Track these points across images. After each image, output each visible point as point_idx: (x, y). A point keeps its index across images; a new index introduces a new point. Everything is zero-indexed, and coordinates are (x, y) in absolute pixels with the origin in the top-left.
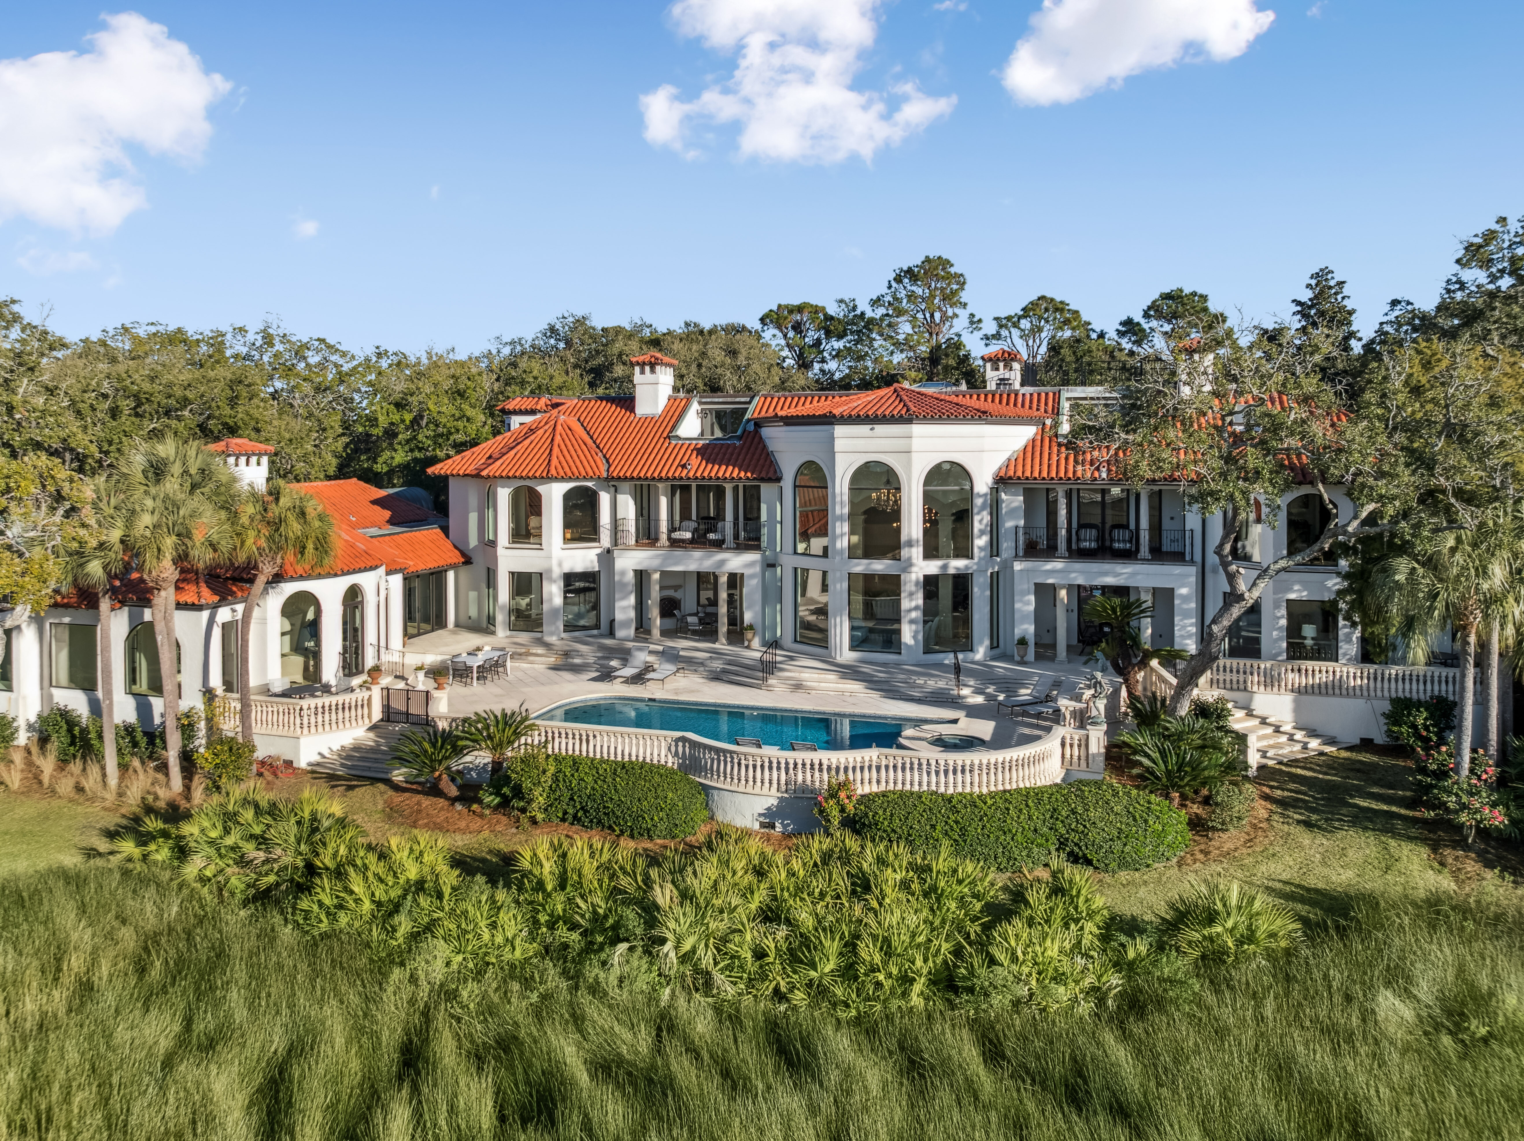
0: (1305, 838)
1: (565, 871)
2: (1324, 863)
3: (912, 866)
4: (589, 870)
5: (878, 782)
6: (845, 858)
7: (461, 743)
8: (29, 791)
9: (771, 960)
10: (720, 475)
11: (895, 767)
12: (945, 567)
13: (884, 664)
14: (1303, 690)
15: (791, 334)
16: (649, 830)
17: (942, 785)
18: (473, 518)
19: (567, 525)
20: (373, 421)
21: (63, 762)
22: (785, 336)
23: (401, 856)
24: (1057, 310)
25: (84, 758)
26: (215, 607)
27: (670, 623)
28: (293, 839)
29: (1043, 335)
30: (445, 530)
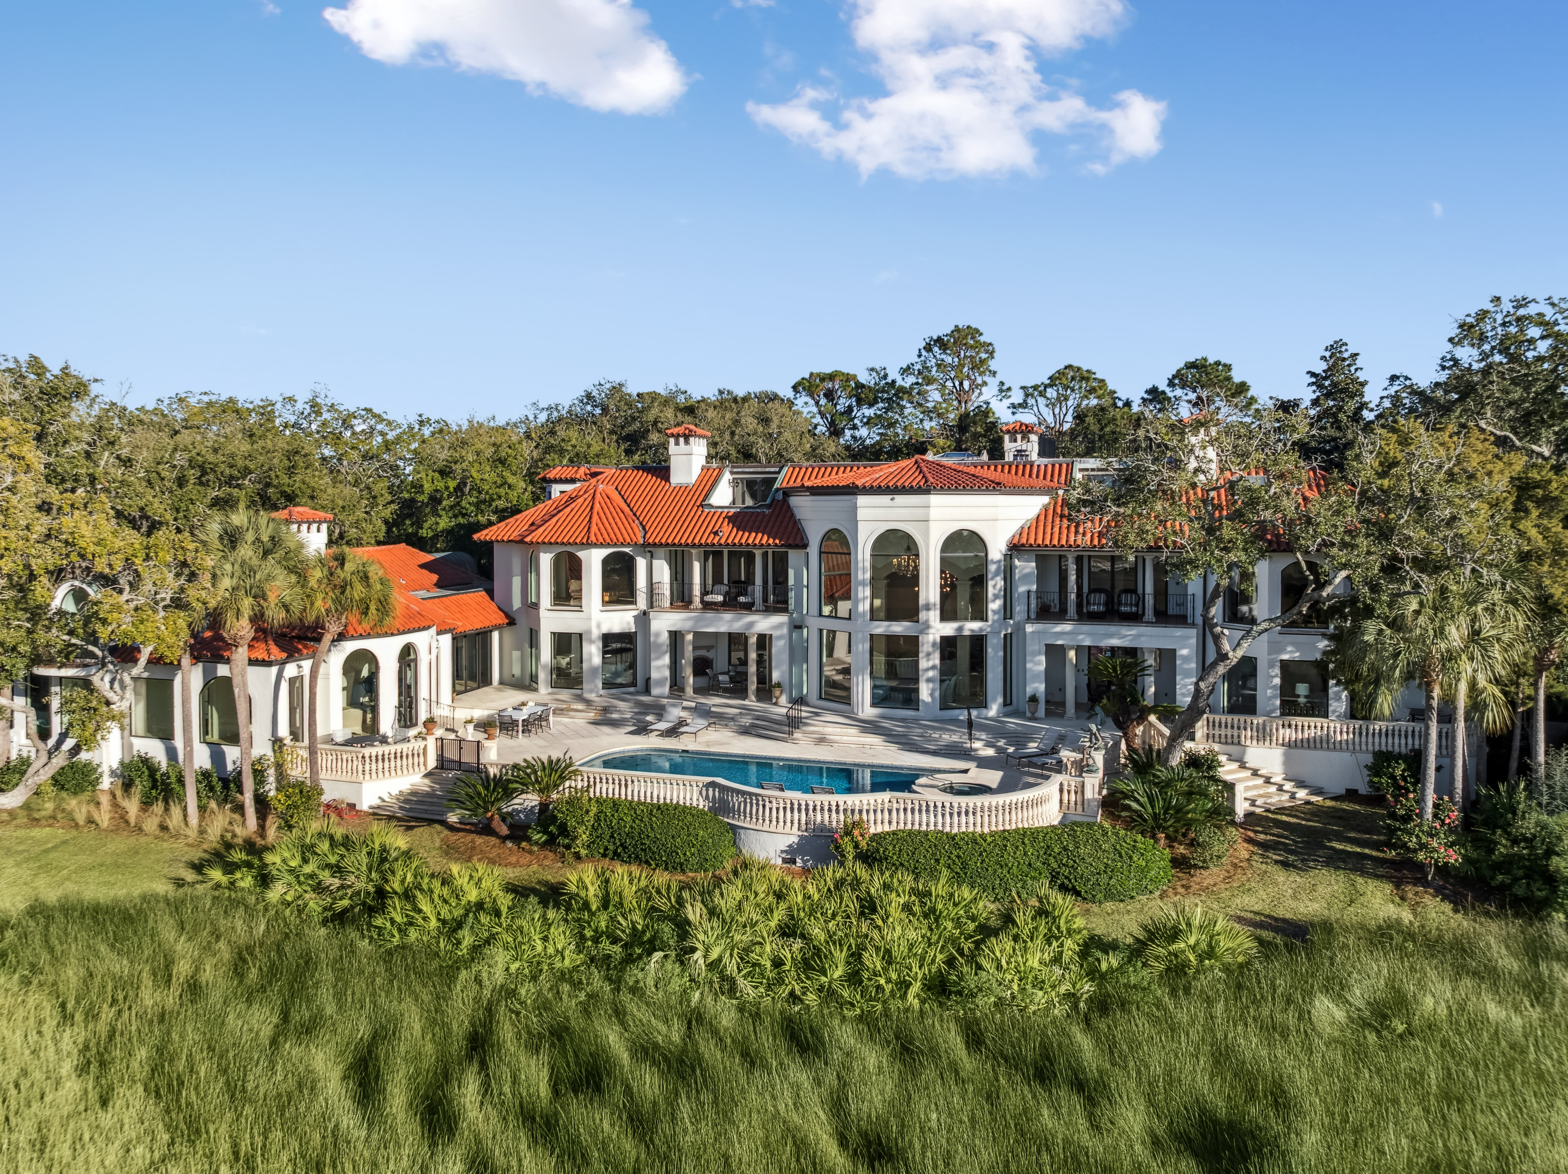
0: (1281, 876)
1: (608, 894)
2: (1294, 897)
3: (914, 891)
4: (629, 892)
5: (890, 822)
6: (856, 883)
7: (511, 786)
8: (118, 829)
9: (788, 968)
10: (750, 541)
11: (905, 810)
12: (960, 629)
13: (903, 720)
14: (1293, 744)
15: (823, 401)
16: (682, 864)
17: (948, 825)
18: (517, 582)
19: (606, 588)
20: (417, 487)
21: (146, 804)
22: (817, 403)
23: (462, 881)
24: (1083, 378)
25: (166, 801)
26: (283, 663)
27: (703, 681)
28: (364, 868)
29: (1070, 403)
30: (490, 593)
